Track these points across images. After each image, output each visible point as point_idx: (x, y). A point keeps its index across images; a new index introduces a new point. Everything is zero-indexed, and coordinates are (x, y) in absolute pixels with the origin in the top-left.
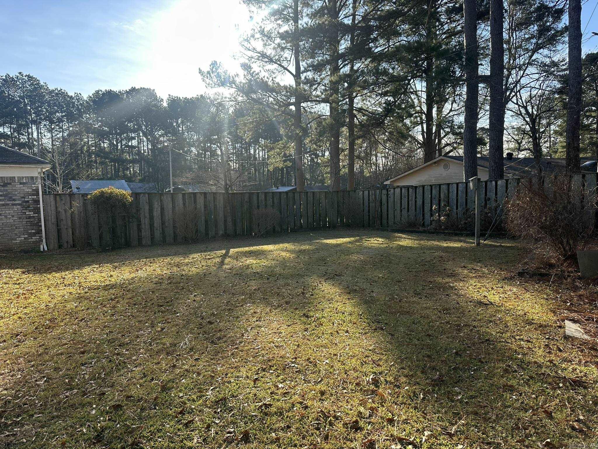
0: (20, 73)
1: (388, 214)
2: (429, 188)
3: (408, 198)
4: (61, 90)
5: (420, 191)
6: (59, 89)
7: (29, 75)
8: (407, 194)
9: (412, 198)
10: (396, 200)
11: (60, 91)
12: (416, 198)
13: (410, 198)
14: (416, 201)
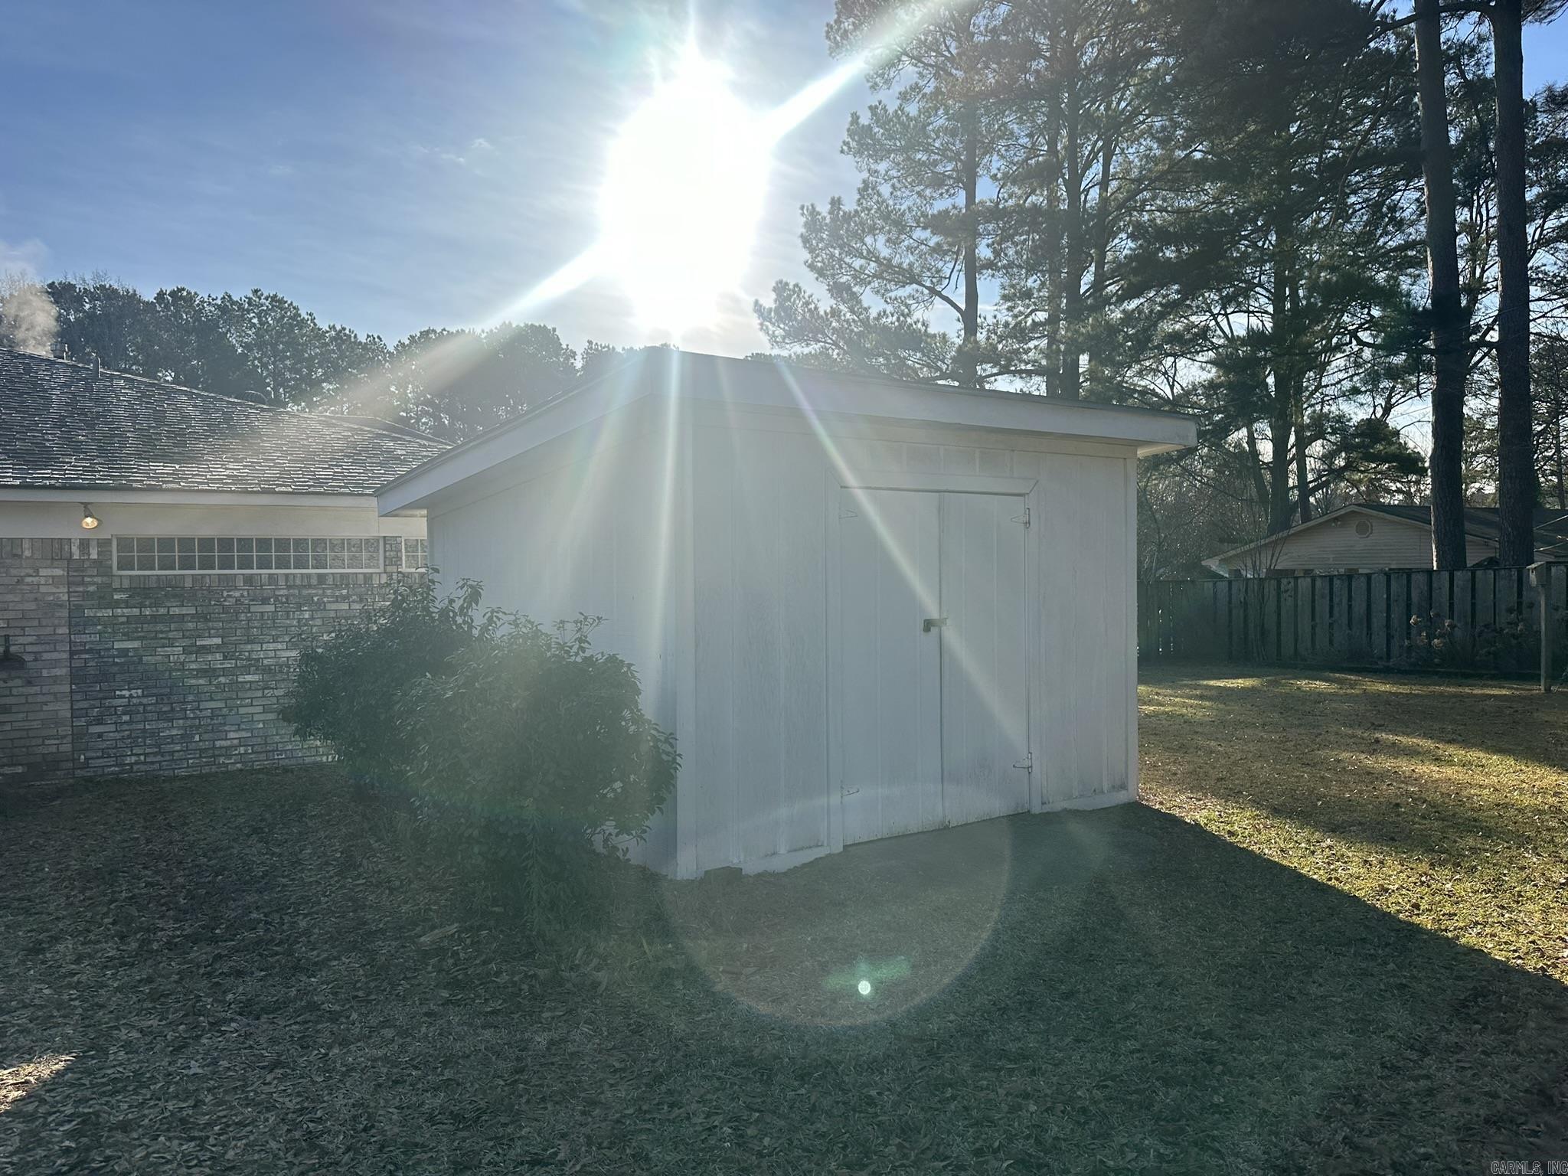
0: (256, 291)
1: (1279, 634)
2: (1383, 579)
3: (1331, 600)
4: (344, 329)
5: (1359, 585)
6: (338, 328)
7: (275, 296)
8: (1327, 591)
9: (1341, 600)
10: (1300, 603)
11: (340, 331)
12: (1350, 598)
13: (1336, 600)
14: (1350, 606)
